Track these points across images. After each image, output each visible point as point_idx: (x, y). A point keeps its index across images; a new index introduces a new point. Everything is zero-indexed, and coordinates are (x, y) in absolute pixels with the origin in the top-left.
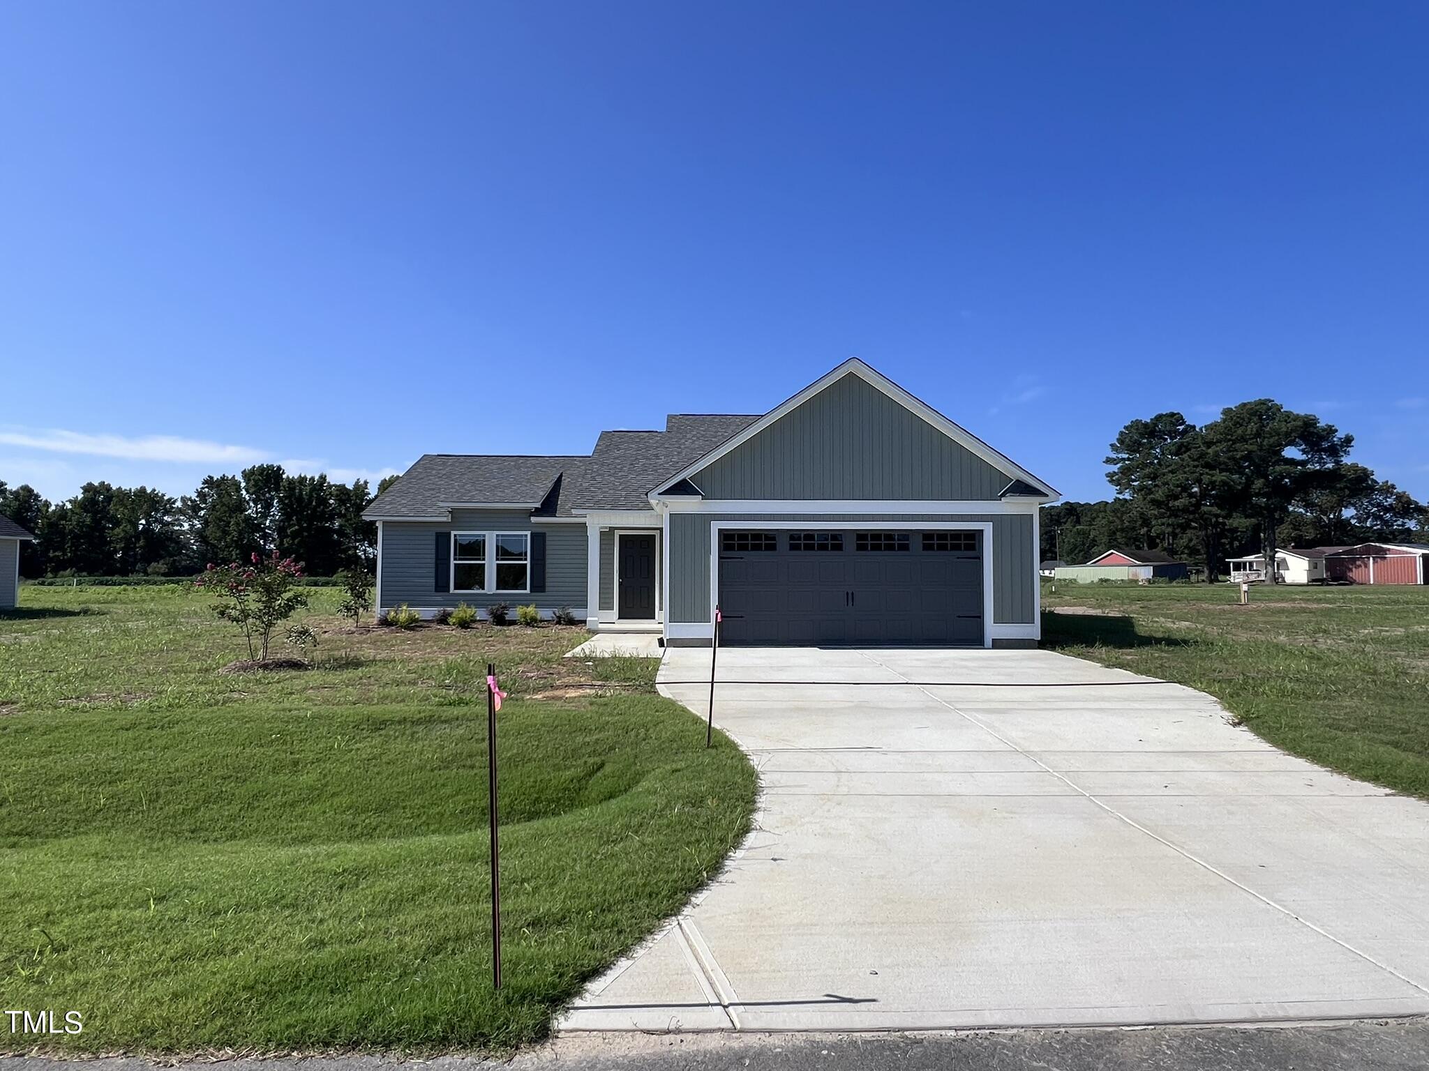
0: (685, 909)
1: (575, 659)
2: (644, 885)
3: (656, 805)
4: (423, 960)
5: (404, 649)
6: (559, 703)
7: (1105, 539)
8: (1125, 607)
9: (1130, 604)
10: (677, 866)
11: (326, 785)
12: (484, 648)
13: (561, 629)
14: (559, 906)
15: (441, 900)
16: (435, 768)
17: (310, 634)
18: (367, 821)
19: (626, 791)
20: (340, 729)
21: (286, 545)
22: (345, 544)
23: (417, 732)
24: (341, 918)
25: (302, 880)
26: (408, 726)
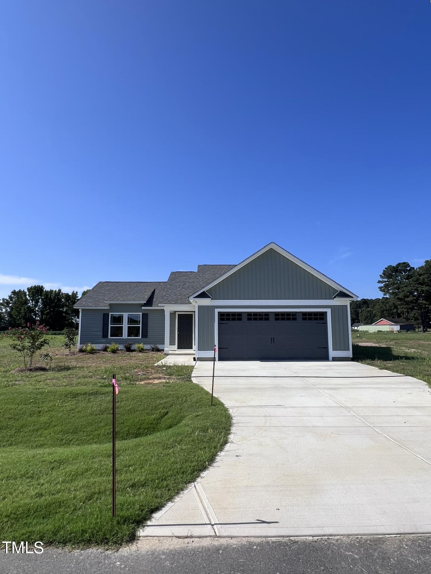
0: (198, 479)
1: (159, 366)
2: (181, 468)
3: (188, 431)
4: (84, 503)
5: (88, 362)
6: (150, 386)
7: (379, 314)
8: (388, 343)
9: (390, 342)
10: (195, 459)
11: (51, 422)
12: (121, 362)
13: (154, 353)
14: (144, 478)
15: (94, 475)
16: (97, 414)
17: (49, 356)
18: (68, 438)
19: (176, 424)
20: (59, 397)
21: (44, 318)
22: (68, 318)
23: (91, 399)
24: (51, 484)
25: (36, 465)
26: (87, 396)
